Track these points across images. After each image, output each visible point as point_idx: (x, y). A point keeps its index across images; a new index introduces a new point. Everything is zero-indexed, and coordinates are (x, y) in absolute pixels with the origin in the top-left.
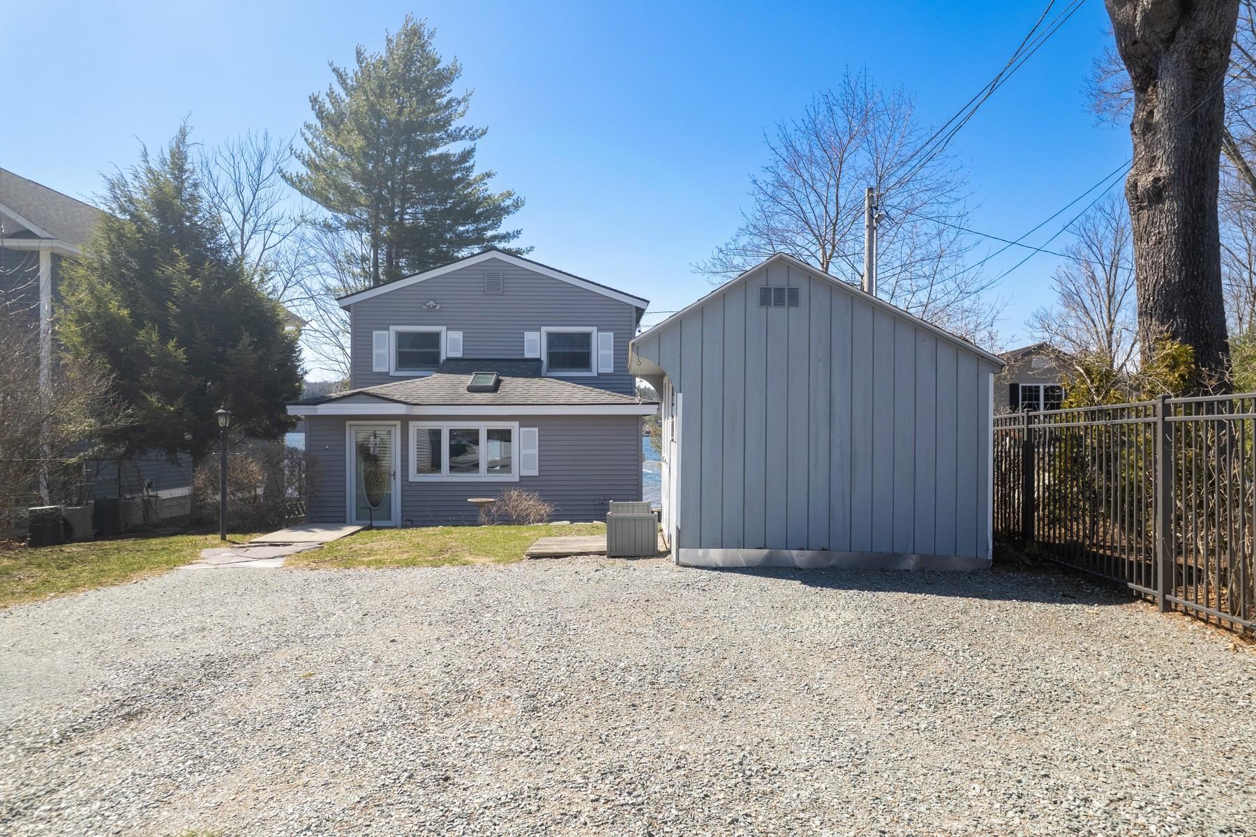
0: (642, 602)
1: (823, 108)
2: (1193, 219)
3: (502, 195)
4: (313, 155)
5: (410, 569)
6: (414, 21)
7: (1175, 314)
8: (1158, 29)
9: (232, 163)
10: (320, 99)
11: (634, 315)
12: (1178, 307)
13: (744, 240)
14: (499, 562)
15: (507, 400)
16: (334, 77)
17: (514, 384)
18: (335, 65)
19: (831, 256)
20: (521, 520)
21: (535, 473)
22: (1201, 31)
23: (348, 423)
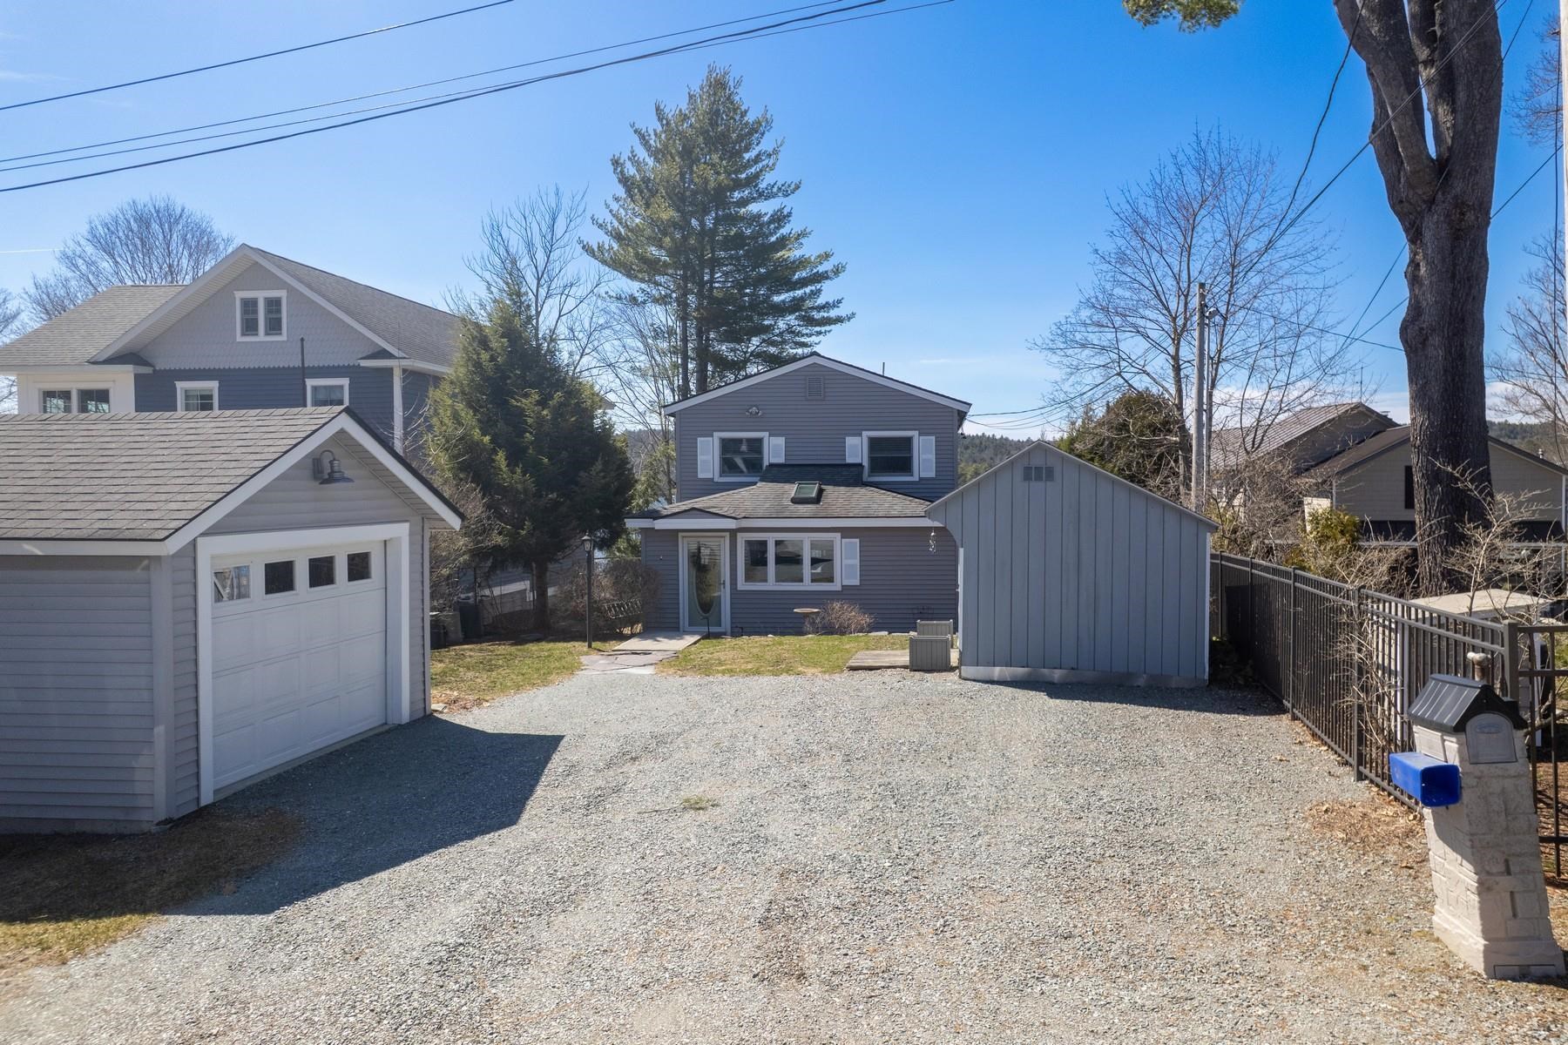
0: (925, 705)
1: (1172, 169)
2: (1453, 368)
3: (819, 256)
4: (616, 224)
5: (756, 678)
6: (718, 71)
7: (1438, 454)
8: (1420, 192)
9: (524, 225)
10: (622, 161)
11: (956, 417)
12: (1441, 447)
13: (1085, 314)
14: (825, 672)
15: (830, 513)
16: (636, 140)
17: (836, 494)
18: (637, 126)
19: (1183, 331)
20: (842, 631)
21: (856, 582)
22: (1456, 197)
23: (680, 534)
